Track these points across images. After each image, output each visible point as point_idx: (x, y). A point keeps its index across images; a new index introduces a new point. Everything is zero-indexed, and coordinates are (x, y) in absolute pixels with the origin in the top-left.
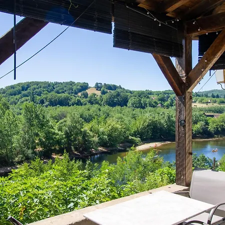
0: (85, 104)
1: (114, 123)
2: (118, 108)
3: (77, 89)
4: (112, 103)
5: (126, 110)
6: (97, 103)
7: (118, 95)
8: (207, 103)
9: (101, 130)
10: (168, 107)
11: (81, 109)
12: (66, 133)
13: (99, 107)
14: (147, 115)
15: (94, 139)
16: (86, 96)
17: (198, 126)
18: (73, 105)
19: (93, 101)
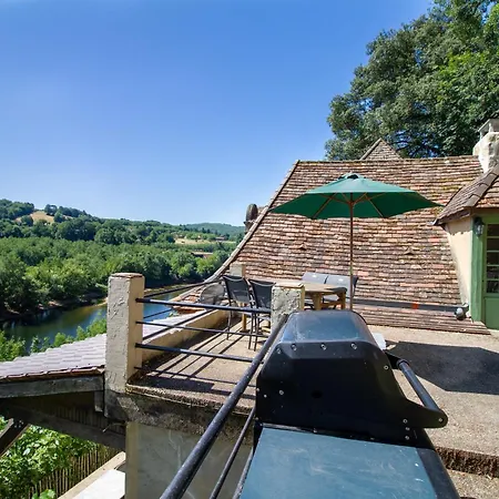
0: (29, 236)
1: (74, 267)
2: (80, 243)
3: (16, 212)
4: (71, 235)
5: (92, 246)
6: (48, 235)
7: (82, 224)
8: (196, 239)
9: (54, 277)
10: (149, 243)
11: (21, 243)
13: (51, 240)
14: (122, 255)
15: (42, 290)
16: (30, 222)
17: (185, 269)
18: (7, 236)
19: (41, 231)
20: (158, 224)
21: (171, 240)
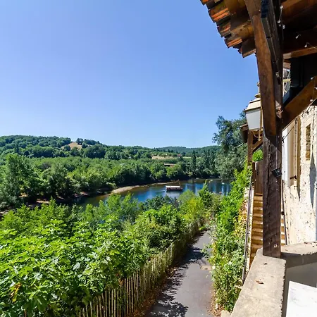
0: (68, 156)
1: (94, 171)
2: (97, 159)
3: (61, 143)
4: (91, 155)
5: (104, 161)
6: (79, 155)
7: (97, 148)
8: (165, 156)
9: (83, 177)
10: (136, 159)
11: (64, 160)
12: (51, 181)
13: (80, 158)
14: (122, 165)
15: (76, 185)
16: (68, 149)
17: (160, 173)
18: (57, 156)
19: (75, 153)
20: (141, 148)
21: (149, 157)
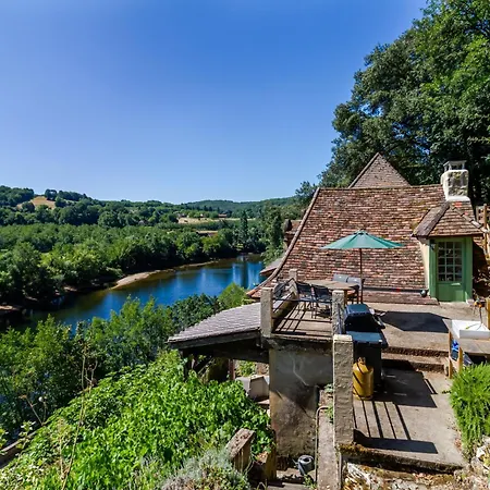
0: (32, 223)
1: (85, 252)
2: (85, 227)
3: (16, 198)
4: (74, 220)
5: (98, 229)
6: (51, 220)
7: (84, 207)
8: (199, 217)
9: (67, 263)
10: (153, 224)
12: (14, 273)
13: (56, 226)
14: (130, 238)
15: (55, 277)
16: (31, 208)
17: (191, 248)
18: (11, 223)
19: (44, 217)
20: (159, 204)
21: (174, 219)
